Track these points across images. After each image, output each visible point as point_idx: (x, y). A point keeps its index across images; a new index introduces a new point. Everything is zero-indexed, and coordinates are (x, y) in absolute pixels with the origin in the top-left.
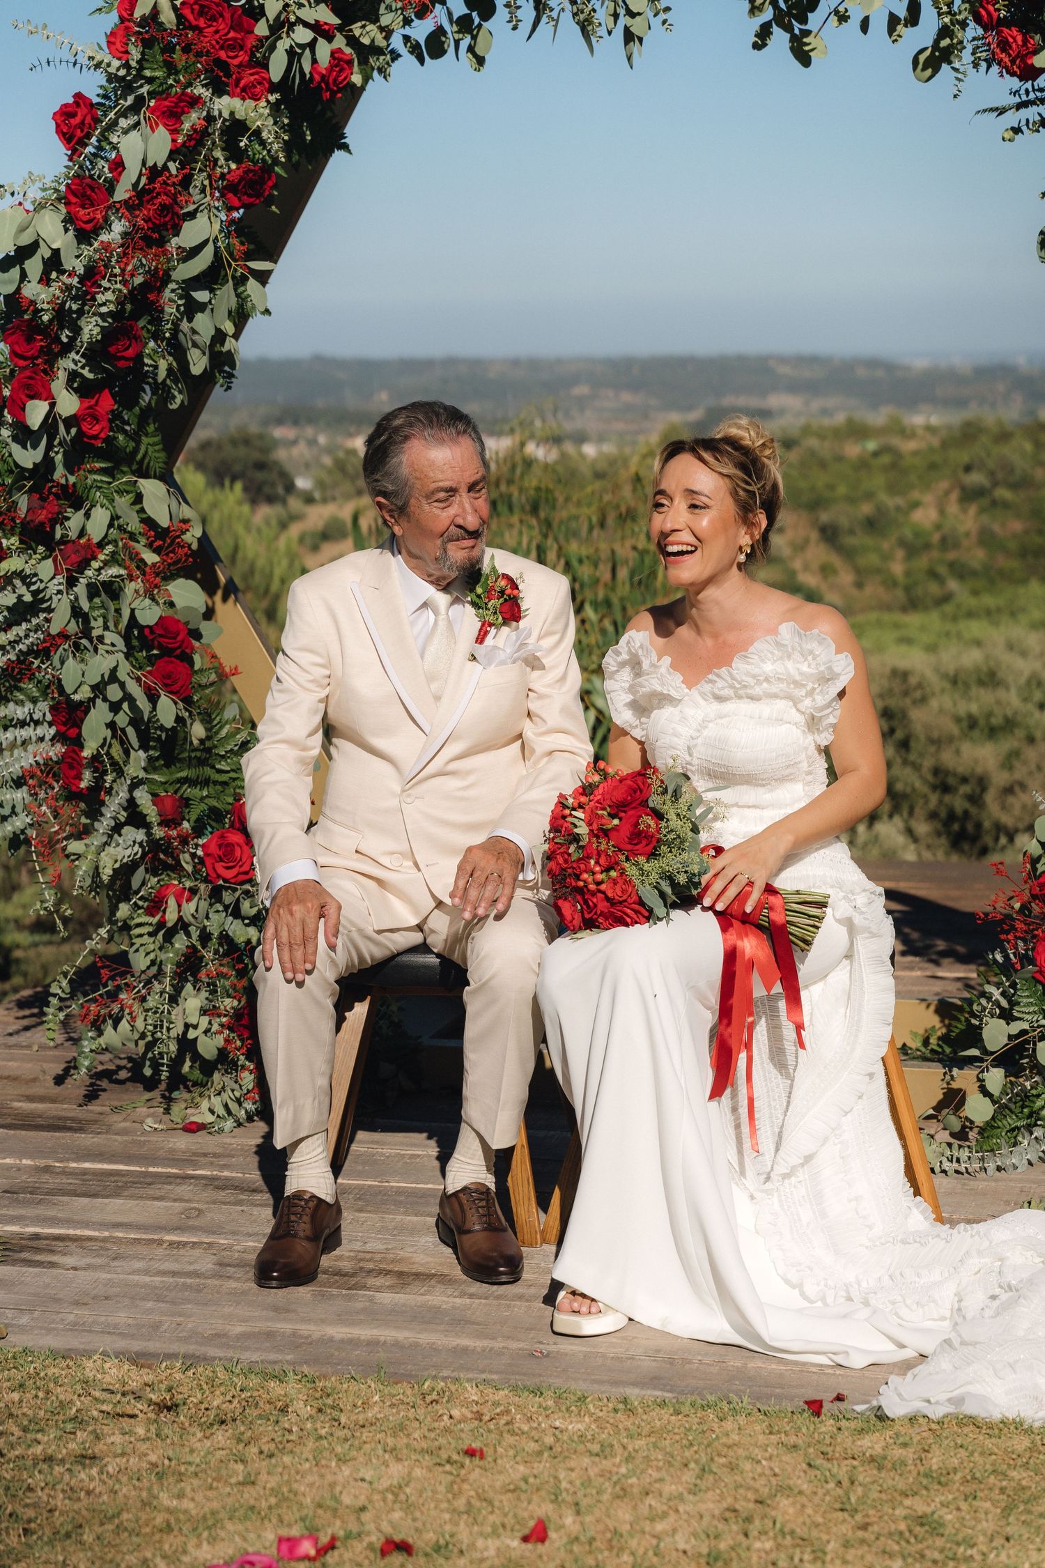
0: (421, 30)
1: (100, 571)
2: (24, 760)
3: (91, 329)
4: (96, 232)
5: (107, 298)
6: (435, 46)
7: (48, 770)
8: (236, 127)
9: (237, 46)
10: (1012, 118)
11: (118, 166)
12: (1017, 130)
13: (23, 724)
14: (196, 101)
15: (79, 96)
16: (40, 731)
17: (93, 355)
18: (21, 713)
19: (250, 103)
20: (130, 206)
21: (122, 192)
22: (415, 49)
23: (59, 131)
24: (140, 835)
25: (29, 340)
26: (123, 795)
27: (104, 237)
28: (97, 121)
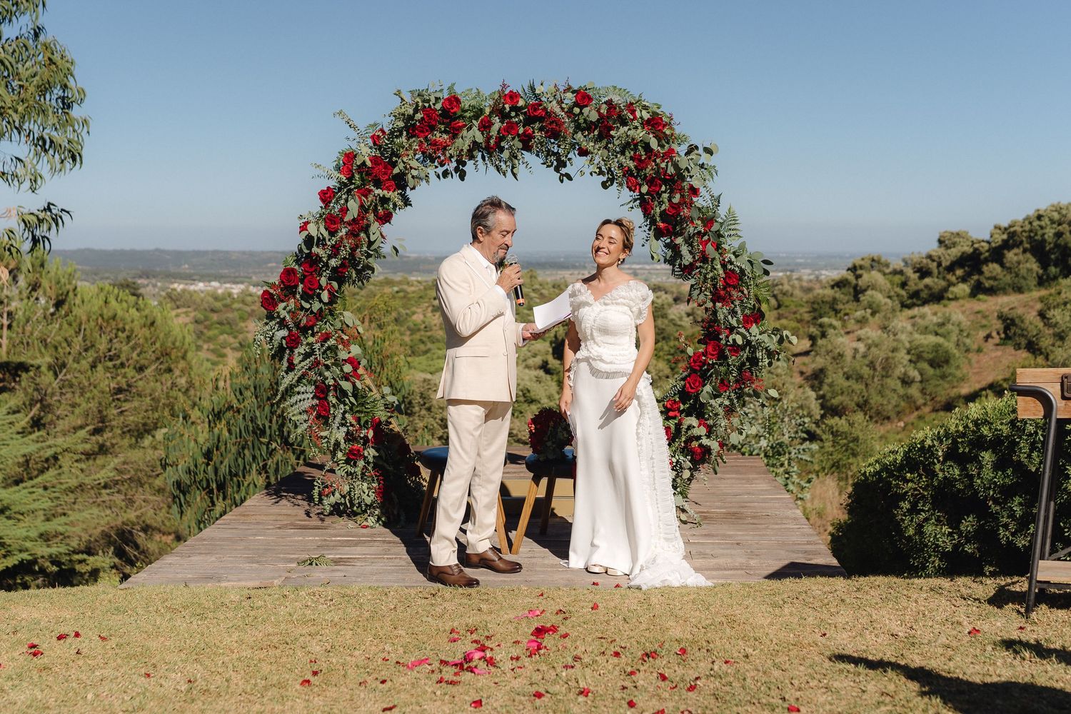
0: (440, 170)
1: (332, 342)
2: (306, 405)
3: (333, 262)
4: (336, 232)
5: (343, 253)
6: (445, 174)
7: (313, 407)
8: (384, 200)
9: (385, 173)
10: (631, 205)
11: (344, 210)
12: (632, 208)
13: (303, 393)
14: (371, 190)
15: (328, 187)
16: (308, 396)
17: (335, 270)
18: (302, 390)
19: (391, 193)
20: (349, 223)
21: (346, 219)
22: (438, 177)
23: (321, 199)
24: (345, 429)
25: (311, 266)
26: (340, 416)
27: (340, 234)
28: (334, 196)
